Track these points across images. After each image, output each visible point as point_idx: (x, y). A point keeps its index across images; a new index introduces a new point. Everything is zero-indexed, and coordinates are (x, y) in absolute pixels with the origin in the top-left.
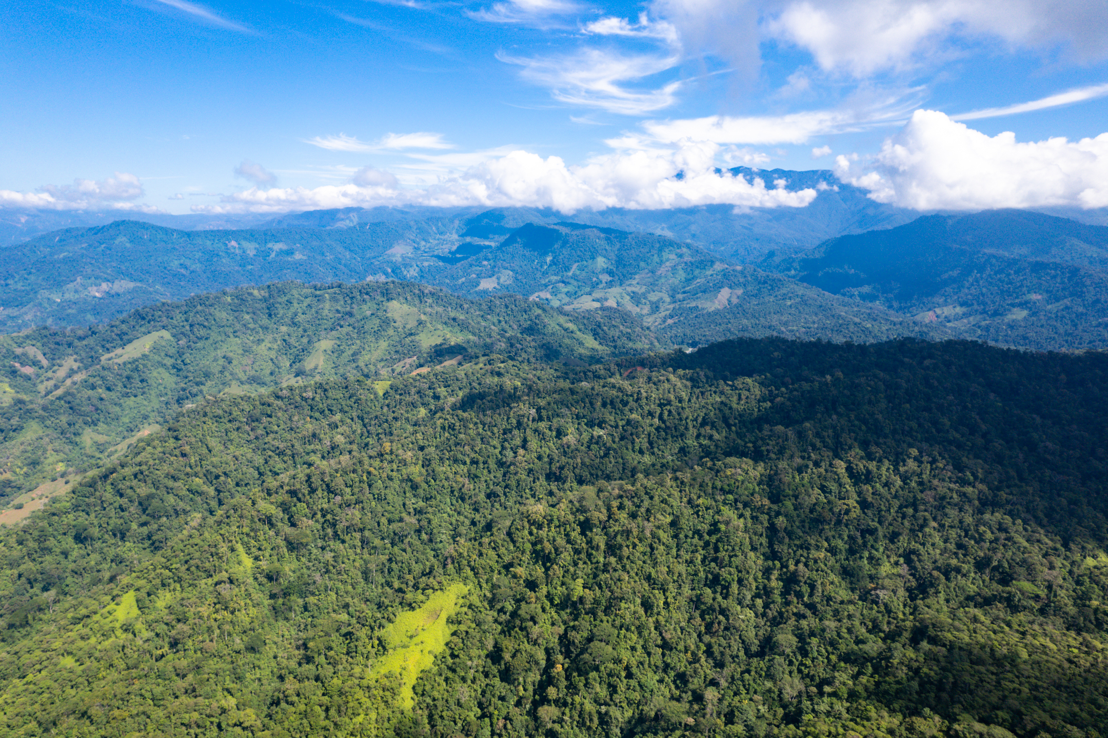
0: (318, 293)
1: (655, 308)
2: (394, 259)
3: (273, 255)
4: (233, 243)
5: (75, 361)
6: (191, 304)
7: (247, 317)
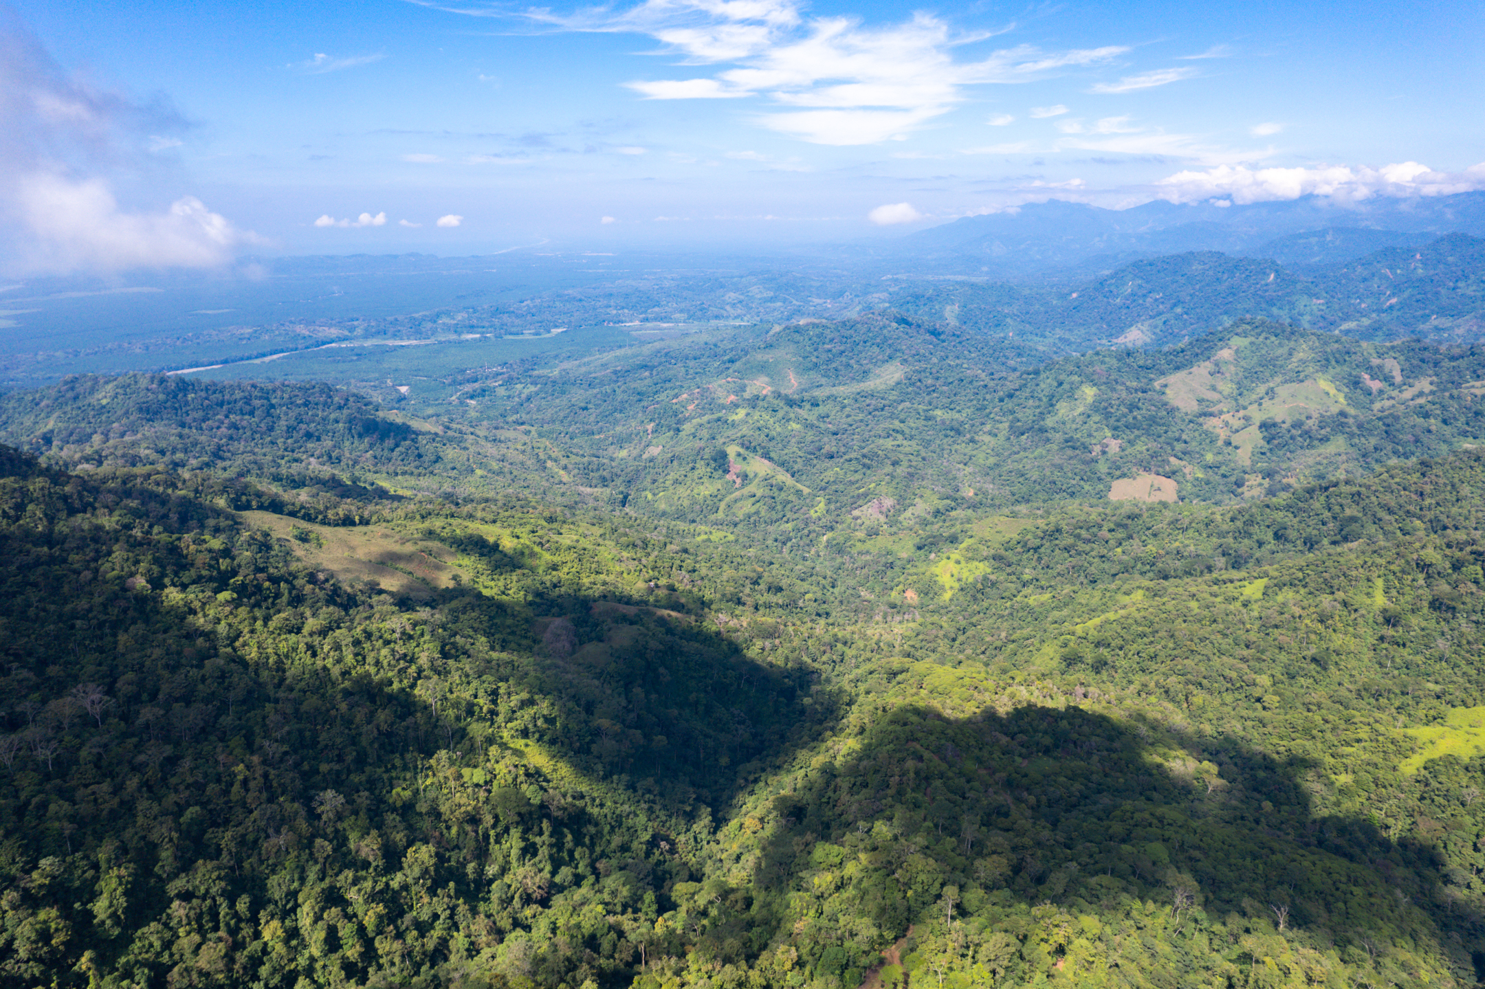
5: (1431, 383)
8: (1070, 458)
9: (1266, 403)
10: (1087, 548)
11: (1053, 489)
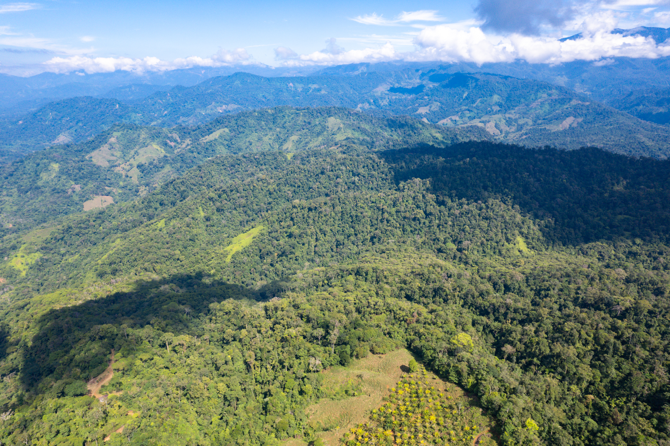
0: (298, 112)
1: (520, 128)
2: (376, 94)
3: (311, 91)
4: (291, 84)
5: (190, 141)
6: (239, 116)
7: (263, 123)
8: (58, 198)
9: (136, 157)
10: (87, 231)
11: (55, 213)
